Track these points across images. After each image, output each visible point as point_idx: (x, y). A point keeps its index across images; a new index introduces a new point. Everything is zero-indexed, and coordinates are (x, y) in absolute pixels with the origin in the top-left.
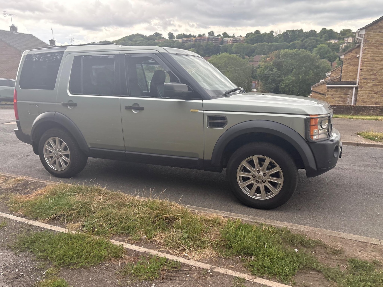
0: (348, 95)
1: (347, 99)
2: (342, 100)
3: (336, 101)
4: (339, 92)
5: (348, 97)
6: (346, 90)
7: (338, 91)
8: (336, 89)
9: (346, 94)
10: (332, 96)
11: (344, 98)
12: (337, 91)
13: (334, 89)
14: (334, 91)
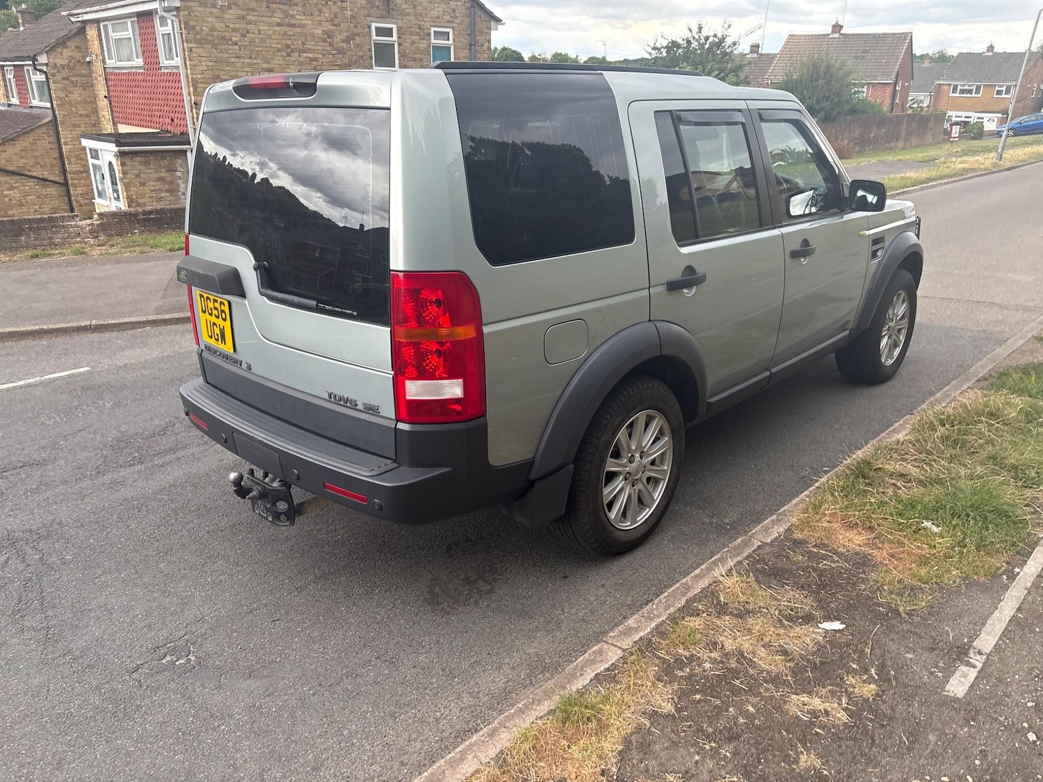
0: (178, 174)
1: (178, 185)
2: (167, 187)
3: (152, 191)
4: (152, 166)
5: (180, 178)
6: (168, 158)
7: (150, 164)
8: (143, 159)
9: (172, 170)
10: (139, 179)
11: (171, 183)
12: (146, 163)
13: (138, 159)
14: (141, 163)
